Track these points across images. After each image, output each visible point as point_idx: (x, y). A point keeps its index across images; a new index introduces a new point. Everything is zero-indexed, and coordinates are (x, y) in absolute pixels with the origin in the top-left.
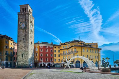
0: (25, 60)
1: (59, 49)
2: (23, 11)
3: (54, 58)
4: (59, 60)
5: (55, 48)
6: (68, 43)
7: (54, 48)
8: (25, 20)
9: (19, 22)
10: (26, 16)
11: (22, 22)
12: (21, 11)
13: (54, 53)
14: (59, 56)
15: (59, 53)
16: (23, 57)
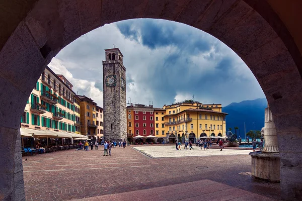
0: (116, 133)
1: (163, 116)
2: (110, 58)
3: (156, 129)
4: (163, 132)
5: (157, 113)
6: (175, 106)
7: (155, 114)
8: (114, 72)
9: (105, 76)
10: (114, 66)
11: (110, 76)
12: (106, 58)
13: (156, 122)
14: (163, 127)
15: (163, 122)
16: (112, 128)
